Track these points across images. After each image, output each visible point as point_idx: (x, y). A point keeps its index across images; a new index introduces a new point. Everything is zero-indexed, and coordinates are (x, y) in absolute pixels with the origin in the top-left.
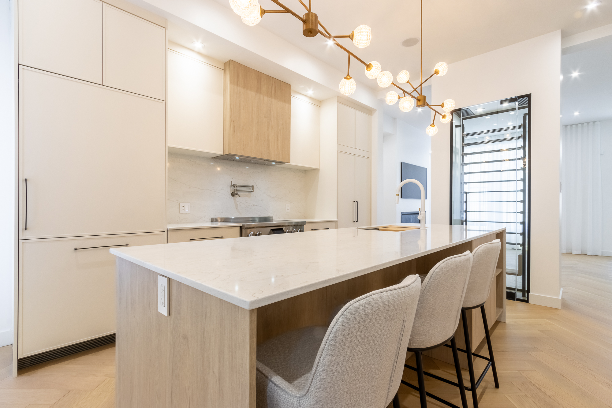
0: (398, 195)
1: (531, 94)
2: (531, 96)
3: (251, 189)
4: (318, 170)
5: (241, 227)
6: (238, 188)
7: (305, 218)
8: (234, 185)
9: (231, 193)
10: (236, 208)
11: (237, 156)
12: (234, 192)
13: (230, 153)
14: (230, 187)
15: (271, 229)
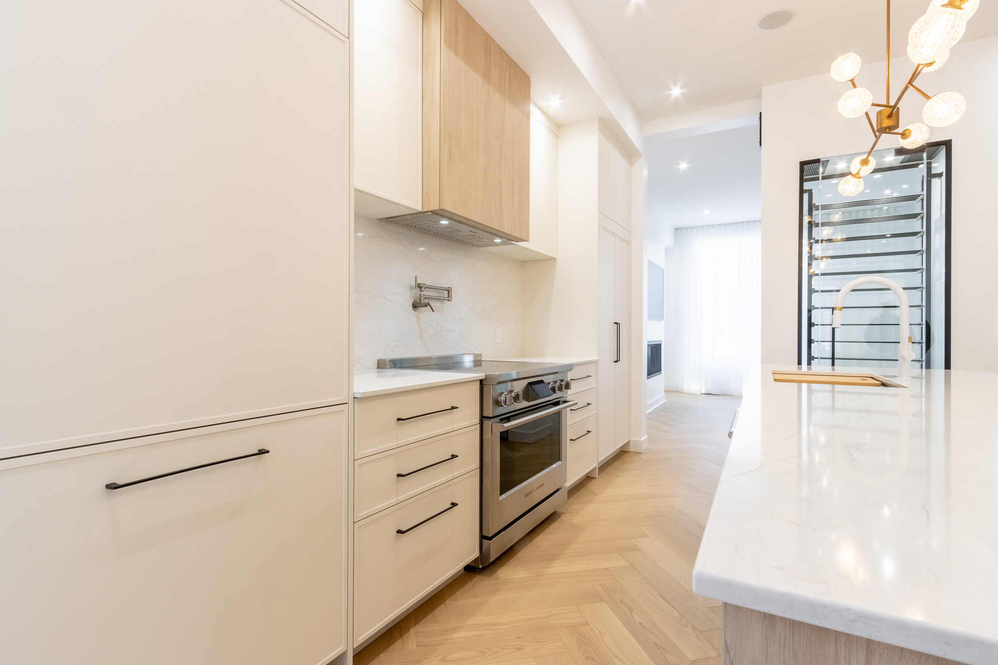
1: (951, 140)
2: (951, 144)
3: (446, 295)
4: (555, 259)
5: (481, 382)
6: (427, 293)
7: (523, 356)
8: (421, 285)
9: (412, 303)
10: (421, 337)
11: (444, 216)
12: (420, 300)
13: (443, 208)
14: (411, 288)
15: (529, 383)
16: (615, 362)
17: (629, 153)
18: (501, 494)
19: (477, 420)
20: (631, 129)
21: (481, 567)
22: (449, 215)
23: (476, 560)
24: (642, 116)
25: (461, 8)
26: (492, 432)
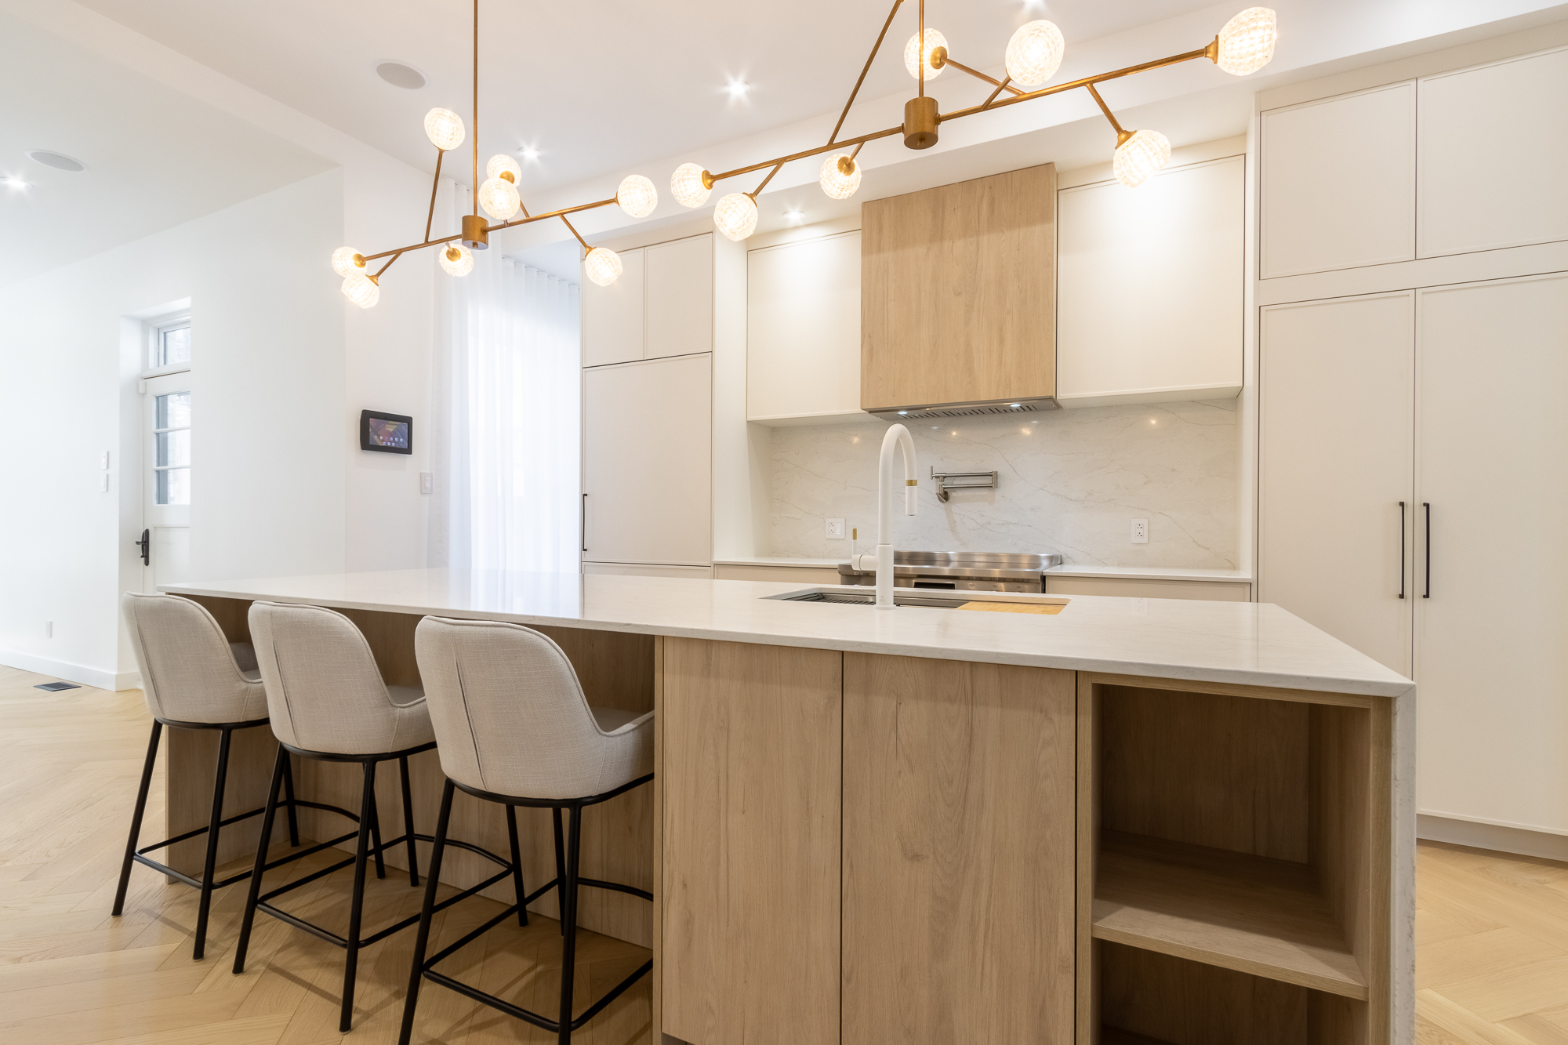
3: (989, 481)
6: (961, 481)
8: (937, 475)
9: (936, 494)
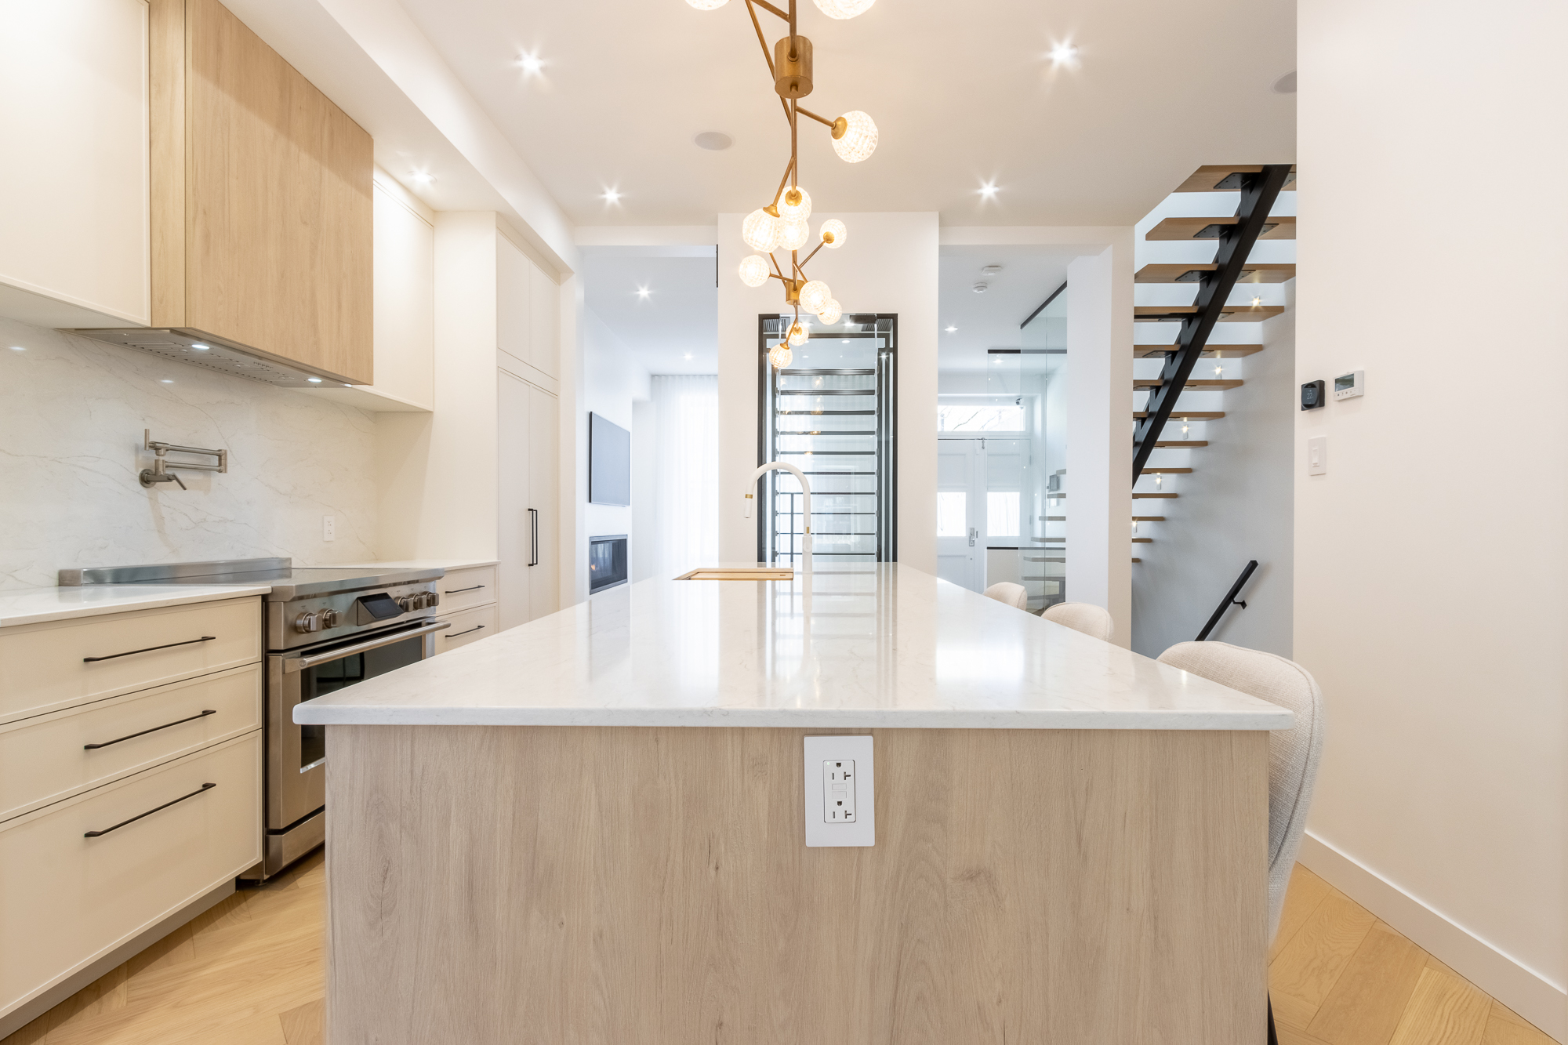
0: (751, 496)
1: (895, 315)
2: (899, 319)
3: (215, 462)
4: (430, 412)
5: (265, 598)
7: (377, 560)
8: (157, 444)
9: (138, 474)
10: (159, 531)
11: (199, 339)
12: (157, 469)
13: (193, 326)
14: (137, 449)
15: (359, 598)
16: (530, 565)
17: (554, 269)
18: (304, 763)
19: (257, 655)
20: (552, 234)
21: (266, 877)
22: (208, 337)
23: (256, 868)
24: (571, 218)
25: (228, 14)
26: (284, 673)
